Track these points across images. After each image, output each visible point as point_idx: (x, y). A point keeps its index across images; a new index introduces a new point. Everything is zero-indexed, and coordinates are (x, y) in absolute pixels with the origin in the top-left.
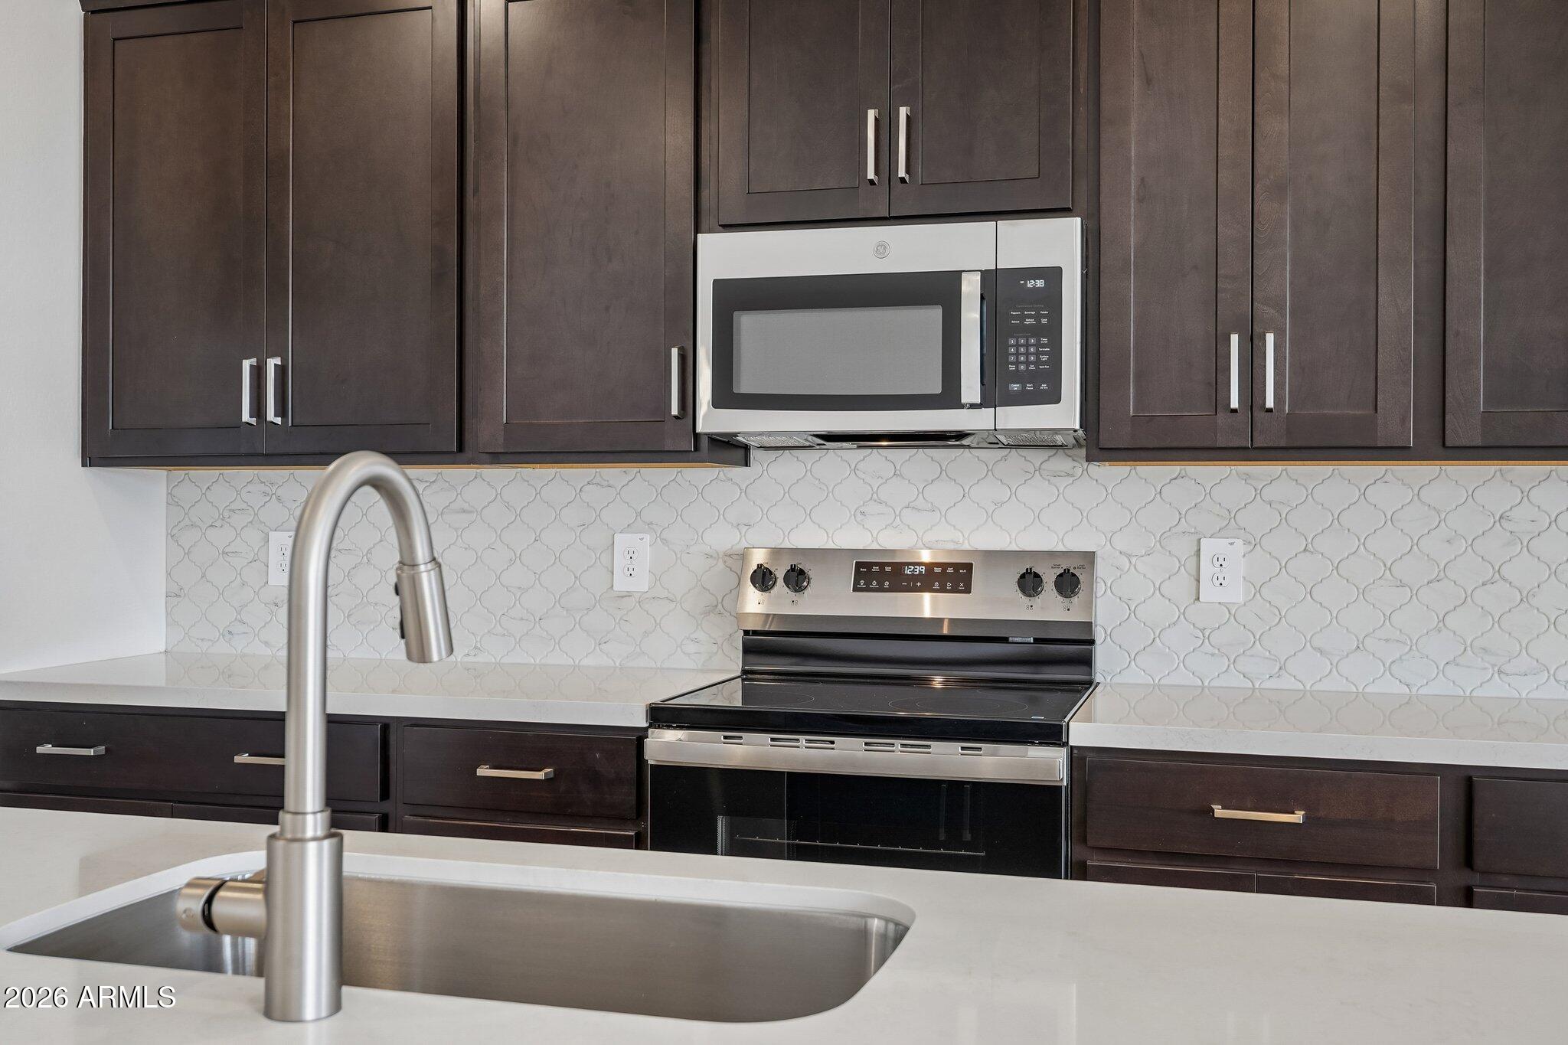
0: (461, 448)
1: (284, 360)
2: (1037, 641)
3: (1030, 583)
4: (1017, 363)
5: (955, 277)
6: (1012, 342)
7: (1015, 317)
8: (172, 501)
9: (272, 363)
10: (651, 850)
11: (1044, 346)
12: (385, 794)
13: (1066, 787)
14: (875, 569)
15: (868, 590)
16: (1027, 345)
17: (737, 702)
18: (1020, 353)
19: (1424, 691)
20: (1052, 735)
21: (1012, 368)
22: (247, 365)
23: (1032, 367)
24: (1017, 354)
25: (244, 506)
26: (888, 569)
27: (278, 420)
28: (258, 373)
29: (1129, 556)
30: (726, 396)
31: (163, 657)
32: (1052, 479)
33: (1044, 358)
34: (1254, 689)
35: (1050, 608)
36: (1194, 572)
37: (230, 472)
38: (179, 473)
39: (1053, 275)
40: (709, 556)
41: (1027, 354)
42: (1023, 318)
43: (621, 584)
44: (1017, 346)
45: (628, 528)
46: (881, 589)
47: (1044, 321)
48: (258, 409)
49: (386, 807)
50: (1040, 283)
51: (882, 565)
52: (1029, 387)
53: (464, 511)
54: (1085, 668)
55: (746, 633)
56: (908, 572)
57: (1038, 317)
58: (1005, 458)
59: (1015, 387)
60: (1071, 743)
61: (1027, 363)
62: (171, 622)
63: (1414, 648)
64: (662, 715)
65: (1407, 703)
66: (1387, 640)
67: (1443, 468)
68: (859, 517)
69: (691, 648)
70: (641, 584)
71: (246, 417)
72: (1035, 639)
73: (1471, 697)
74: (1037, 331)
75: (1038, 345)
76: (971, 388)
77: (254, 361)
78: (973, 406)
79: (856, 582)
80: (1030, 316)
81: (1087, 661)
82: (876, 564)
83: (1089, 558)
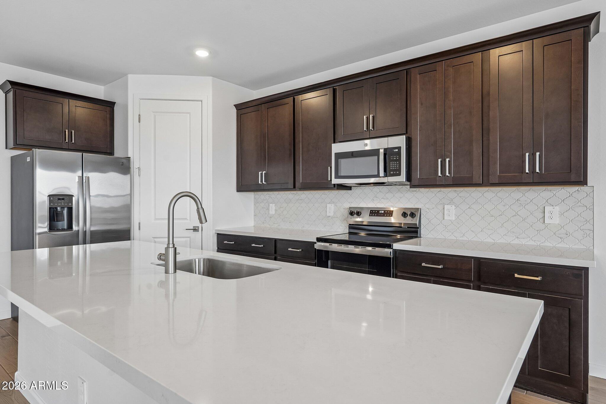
0: (294, 187)
1: (266, 172)
2: (408, 227)
3: (404, 215)
4: (392, 167)
5: (378, 150)
6: (391, 163)
7: (392, 158)
8: (255, 198)
9: (264, 172)
10: (317, 267)
11: (398, 164)
12: (275, 253)
13: (393, 258)
14: (374, 211)
15: (372, 216)
16: (394, 164)
17: (347, 239)
18: (392, 165)
19: (498, 242)
20: (389, 246)
21: (391, 168)
22: (260, 173)
23: (395, 168)
24: (392, 166)
25: (266, 199)
26: (376, 212)
27: (265, 183)
28: (262, 174)
29: (429, 209)
30: (337, 176)
31: (253, 227)
32: (412, 192)
33: (398, 166)
34: (457, 240)
35: (409, 220)
36: (443, 213)
37: (263, 193)
38: (256, 193)
39: (399, 148)
40: (344, 209)
41: (394, 165)
42: (393, 158)
43: (328, 215)
44: (392, 164)
45: (329, 203)
46: (375, 216)
47: (398, 158)
48: (262, 181)
49: (276, 255)
50: (397, 150)
51: (375, 211)
52: (395, 172)
53: (301, 200)
54: (416, 234)
55: (350, 225)
56: (380, 212)
57: (396, 158)
58: (402, 187)
59: (392, 173)
60: (393, 248)
61: (394, 167)
62: (255, 221)
63: (495, 231)
64: (319, 240)
65: (494, 244)
66: (489, 229)
67: (503, 188)
68: (373, 201)
69: (341, 227)
70: (331, 214)
71: (260, 183)
72: (407, 227)
73: (510, 243)
74: (396, 160)
75: (396, 163)
76: (382, 173)
77: (261, 172)
78: (383, 177)
79: (370, 214)
80: (395, 157)
81: (417, 232)
82: (374, 210)
83: (417, 209)
